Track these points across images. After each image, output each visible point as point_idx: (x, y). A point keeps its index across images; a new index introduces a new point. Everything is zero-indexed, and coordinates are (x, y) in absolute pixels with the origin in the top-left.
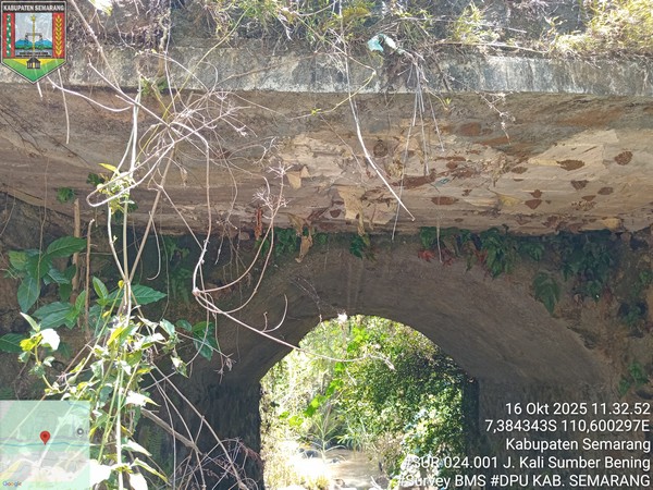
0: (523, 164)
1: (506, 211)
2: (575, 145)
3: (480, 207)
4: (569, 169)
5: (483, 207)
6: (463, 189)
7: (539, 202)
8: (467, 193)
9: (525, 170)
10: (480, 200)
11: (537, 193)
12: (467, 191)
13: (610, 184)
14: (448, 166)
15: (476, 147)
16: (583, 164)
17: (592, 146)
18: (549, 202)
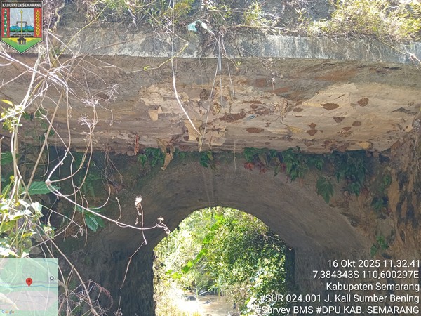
0: (299, 106)
1: (296, 138)
2: (331, 93)
3: (278, 134)
4: (329, 109)
5: (281, 135)
6: (265, 122)
7: (316, 131)
8: (268, 125)
9: (302, 110)
10: (277, 129)
11: (313, 125)
12: (267, 124)
13: (358, 119)
14: (252, 107)
15: (266, 94)
16: (338, 106)
17: (342, 94)
18: (322, 131)
